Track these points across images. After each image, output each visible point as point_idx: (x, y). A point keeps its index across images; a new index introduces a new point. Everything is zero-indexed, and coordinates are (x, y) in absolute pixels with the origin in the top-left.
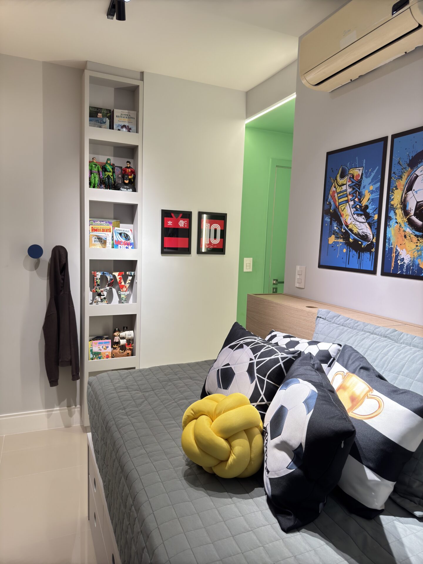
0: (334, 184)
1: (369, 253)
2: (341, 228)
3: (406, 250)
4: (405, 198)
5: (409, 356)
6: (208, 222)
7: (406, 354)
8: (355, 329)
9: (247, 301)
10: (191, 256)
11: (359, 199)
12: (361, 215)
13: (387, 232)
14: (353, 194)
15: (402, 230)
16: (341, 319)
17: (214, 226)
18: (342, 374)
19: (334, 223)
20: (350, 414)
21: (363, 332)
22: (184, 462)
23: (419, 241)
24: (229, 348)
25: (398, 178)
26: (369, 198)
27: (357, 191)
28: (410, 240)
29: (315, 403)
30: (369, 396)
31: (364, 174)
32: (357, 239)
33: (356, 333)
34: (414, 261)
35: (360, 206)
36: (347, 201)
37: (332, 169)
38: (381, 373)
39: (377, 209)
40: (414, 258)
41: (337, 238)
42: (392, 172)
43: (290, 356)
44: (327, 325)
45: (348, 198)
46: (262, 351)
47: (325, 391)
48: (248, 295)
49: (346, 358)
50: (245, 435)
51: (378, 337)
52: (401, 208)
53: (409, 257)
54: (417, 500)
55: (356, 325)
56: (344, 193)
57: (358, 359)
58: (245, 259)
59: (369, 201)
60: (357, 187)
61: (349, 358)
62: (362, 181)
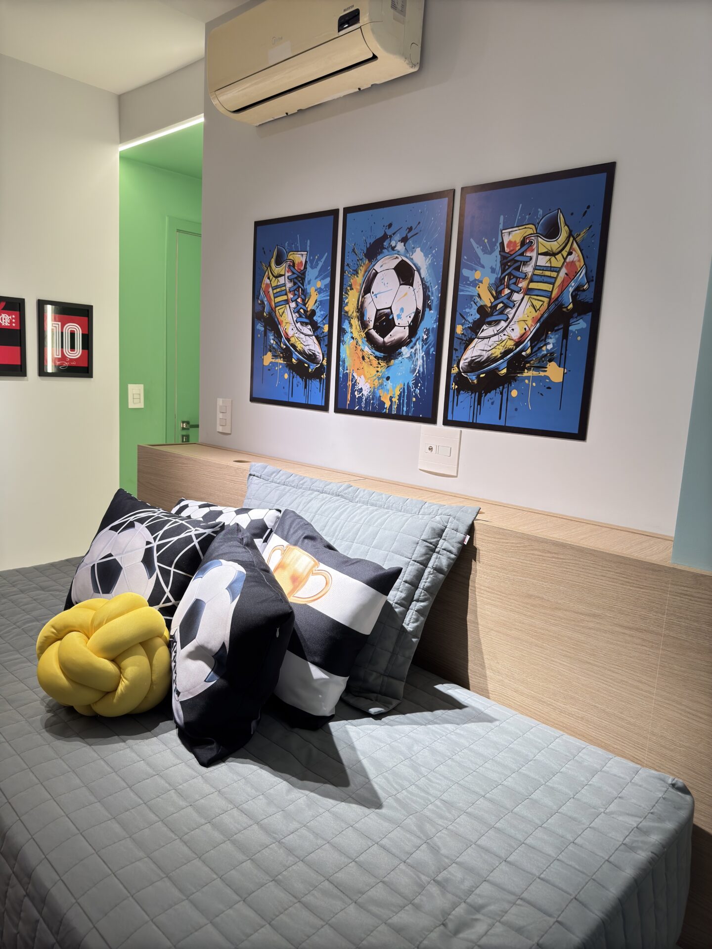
0: (267, 273)
1: (318, 380)
2: (280, 342)
3: (365, 377)
4: (363, 303)
5: (365, 517)
6: (57, 319)
7: (361, 516)
8: (301, 488)
9: (138, 457)
10: (28, 381)
11: (303, 300)
12: (307, 324)
13: (341, 351)
14: (294, 291)
15: (359, 348)
16: (283, 475)
17: (69, 327)
18: (281, 548)
19: (269, 334)
20: (291, 599)
21: (310, 492)
22: (43, 708)
23: (380, 365)
24: (110, 529)
25: (353, 274)
26: (316, 300)
27: (299, 287)
28: (369, 363)
29: (242, 587)
30: (314, 572)
31: (308, 262)
32: (302, 360)
33: (300, 493)
34: (374, 392)
35: (304, 310)
36: (287, 302)
37: (263, 249)
38: (331, 543)
39: (328, 317)
40: (374, 388)
41: (275, 356)
42: (346, 264)
43: (208, 531)
44: (263, 485)
45: (287, 296)
46: (166, 528)
47: (256, 570)
48: (139, 446)
49: (287, 527)
50: (142, 650)
51: (329, 496)
52: (358, 318)
53: (369, 386)
54: (373, 696)
55: (301, 482)
56: (282, 288)
57: (301, 527)
58: (130, 386)
59: (316, 304)
60: (299, 281)
61: (290, 526)
62: (307, 272)
